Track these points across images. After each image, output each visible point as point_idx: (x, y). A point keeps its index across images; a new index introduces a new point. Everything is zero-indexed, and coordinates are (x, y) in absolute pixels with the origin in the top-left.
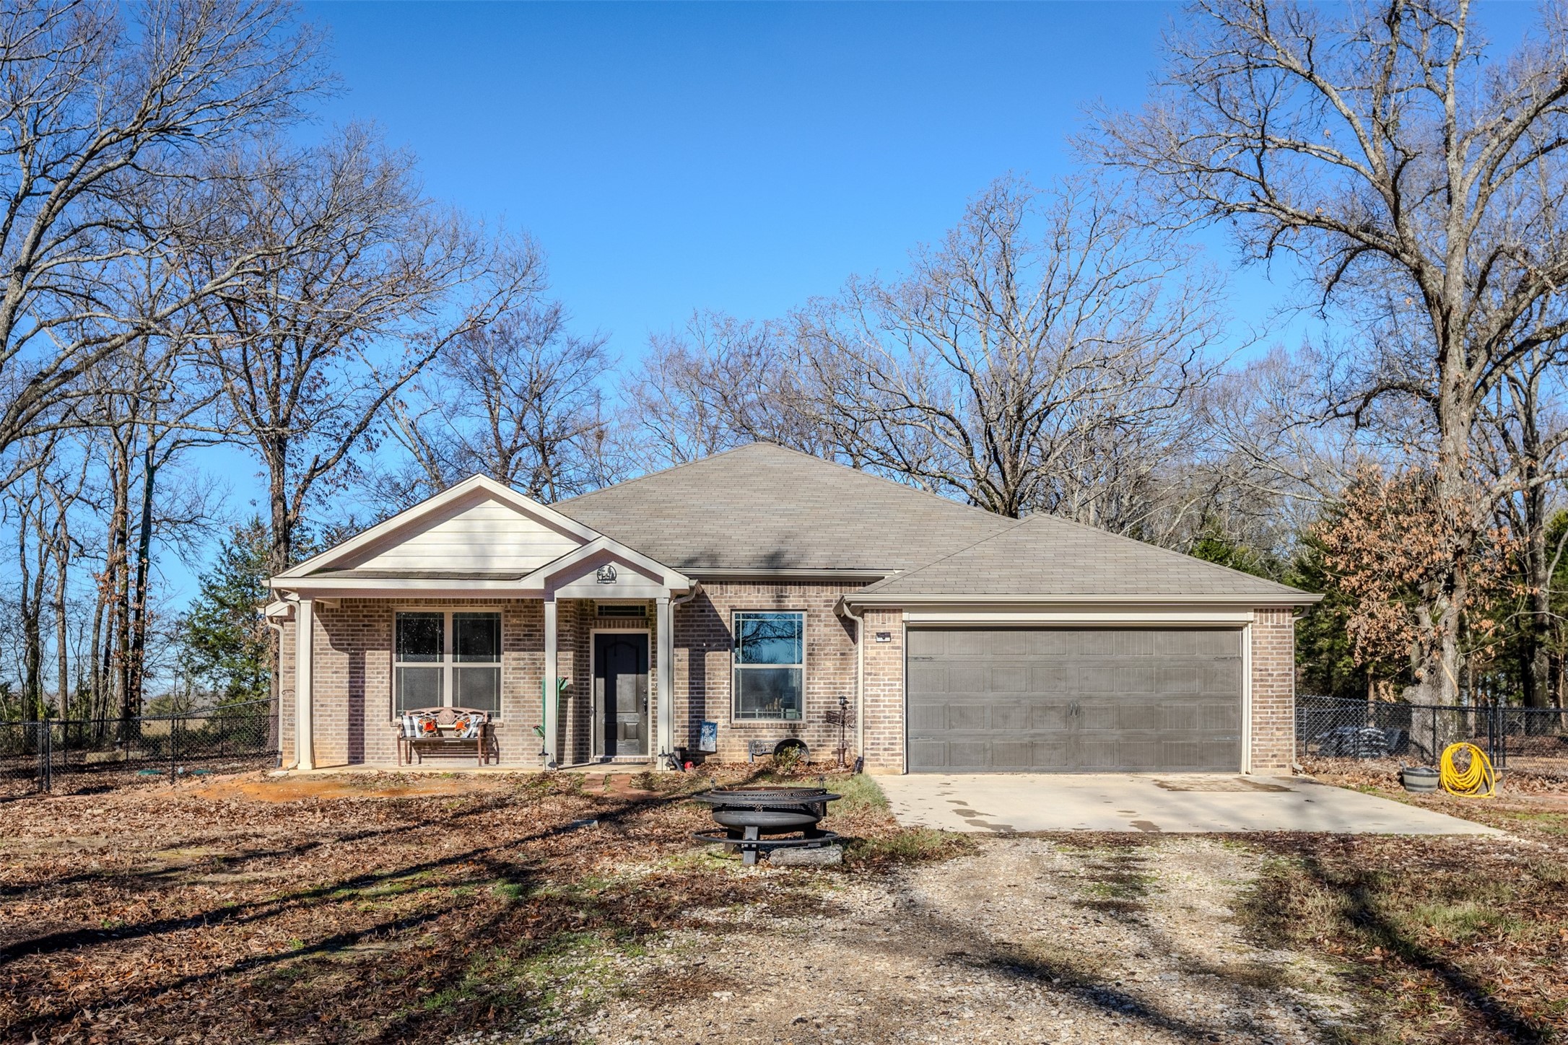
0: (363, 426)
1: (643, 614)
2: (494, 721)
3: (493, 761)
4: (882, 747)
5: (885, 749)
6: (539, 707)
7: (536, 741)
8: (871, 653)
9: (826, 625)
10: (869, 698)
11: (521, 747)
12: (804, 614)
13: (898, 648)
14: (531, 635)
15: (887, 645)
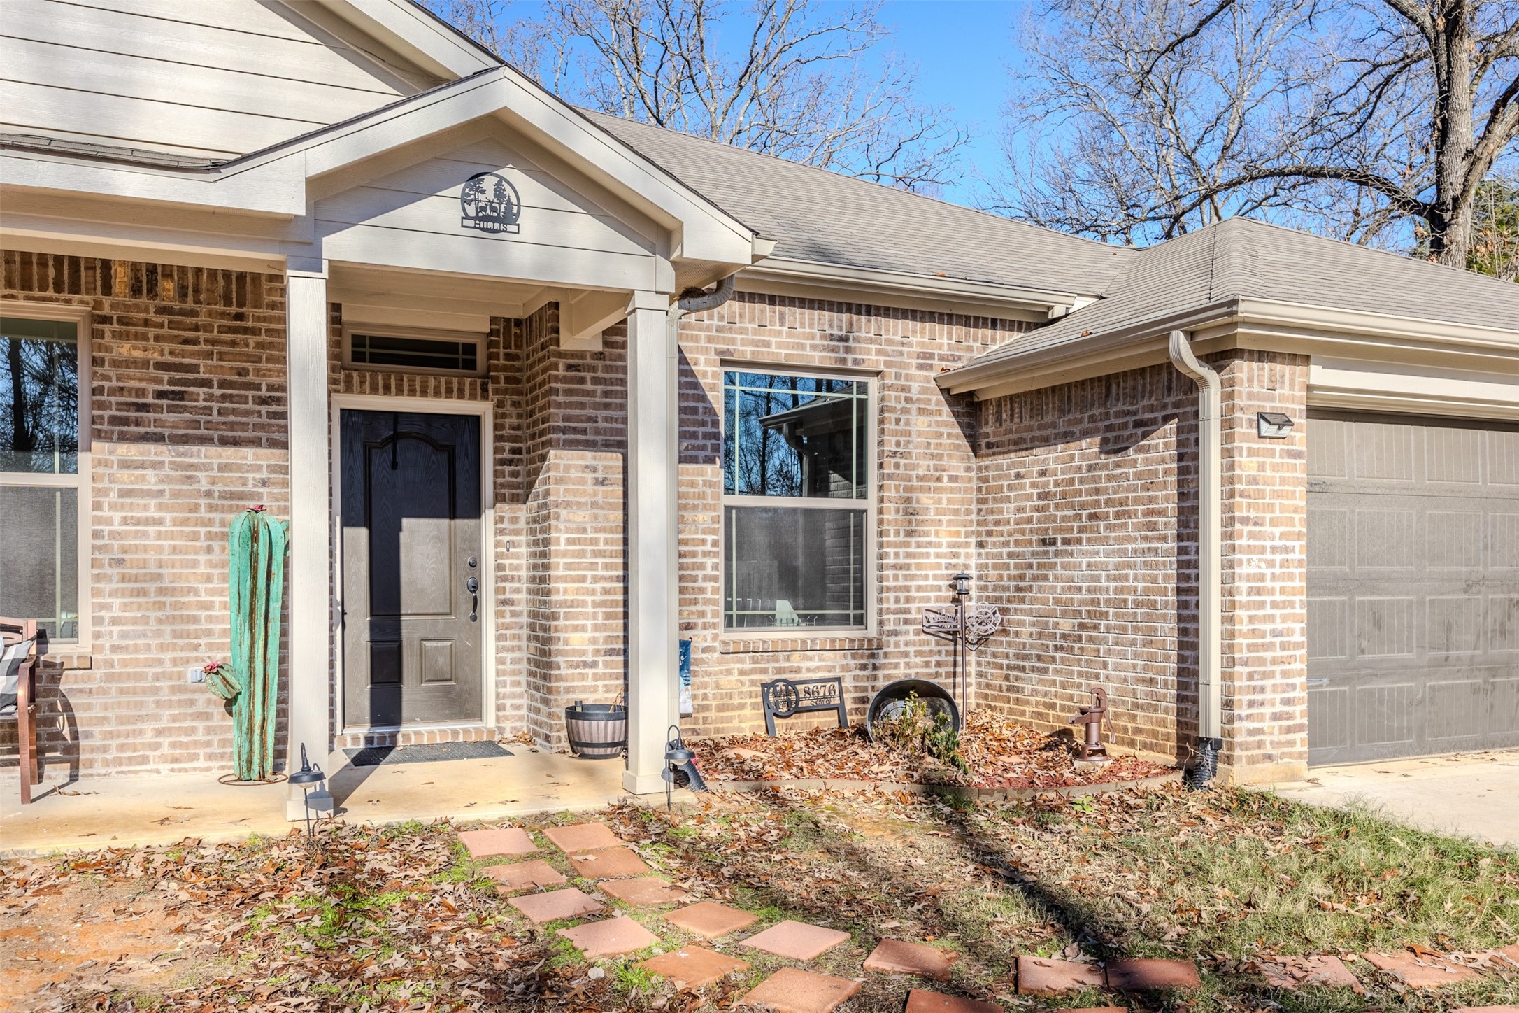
1: (471, 365)
2: (57, 650)
3: (56, 773)
4: (1267, 711)
5: (1276, 717)
6: (208, 606)
7: (201, 707)
8: (1246, 465)
9: (921, 411)
10: (1243, 585)
11: (149, 727)
12: (873, 384)
13: (1298, 455)
14: (181, 396)
15: (1278, 447)
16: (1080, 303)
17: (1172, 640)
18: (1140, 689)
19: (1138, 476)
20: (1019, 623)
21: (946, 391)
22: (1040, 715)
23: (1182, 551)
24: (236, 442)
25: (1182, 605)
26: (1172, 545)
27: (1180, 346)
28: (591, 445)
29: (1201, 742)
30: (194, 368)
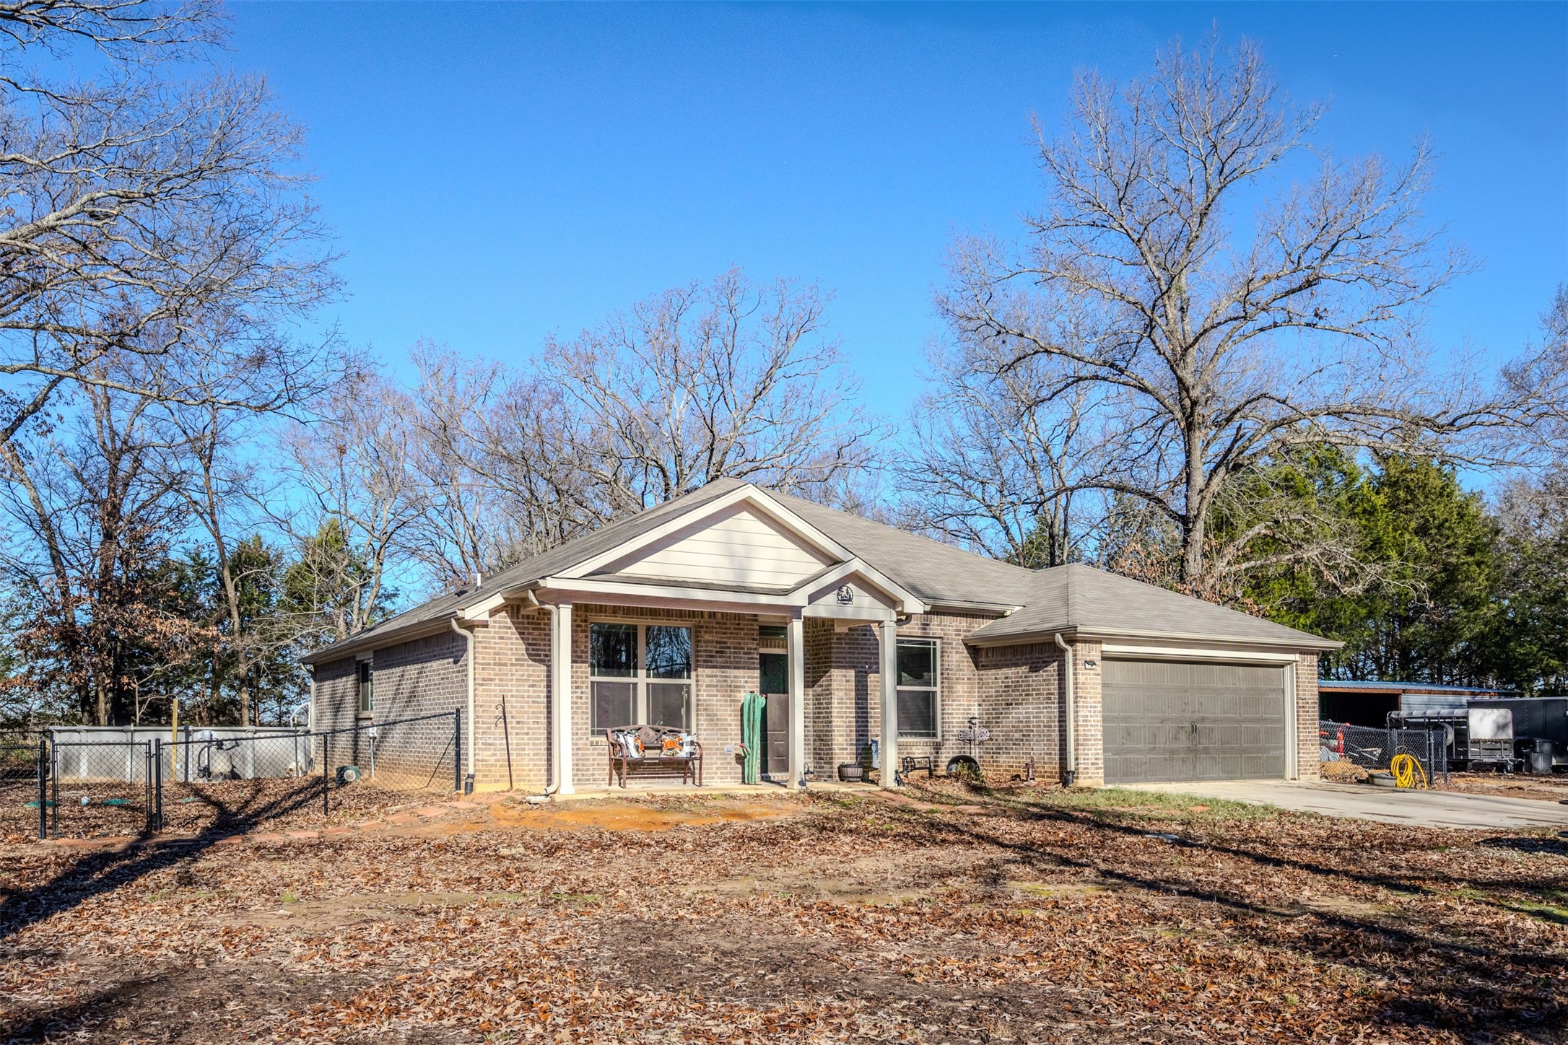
0: (37, 406)
4: (1090, 762)
5: (1092, 764)
6: (730, 725)
7: (728, 760)
8: (1081, 678)
9: (957, 652)
10: (1081, 719)
11: (714, 766)
12: (938, 641)
13: (1098, 675)
14: (722, 652)
15: (1092, 672)
16: (1017, 609)
17: (1057, 738)
18: (1046, 757)
19: (1044, 680)
20: (998, 736)
21: (965, 645)
22: (1007, 770)
23: (1060, 707)
24: (738, 668)
25: (1060, 726)
26: (1057, 705)
27: (1059, 638)
28: (844, 667)
29: (1068, 773)
30: (726, 643)
